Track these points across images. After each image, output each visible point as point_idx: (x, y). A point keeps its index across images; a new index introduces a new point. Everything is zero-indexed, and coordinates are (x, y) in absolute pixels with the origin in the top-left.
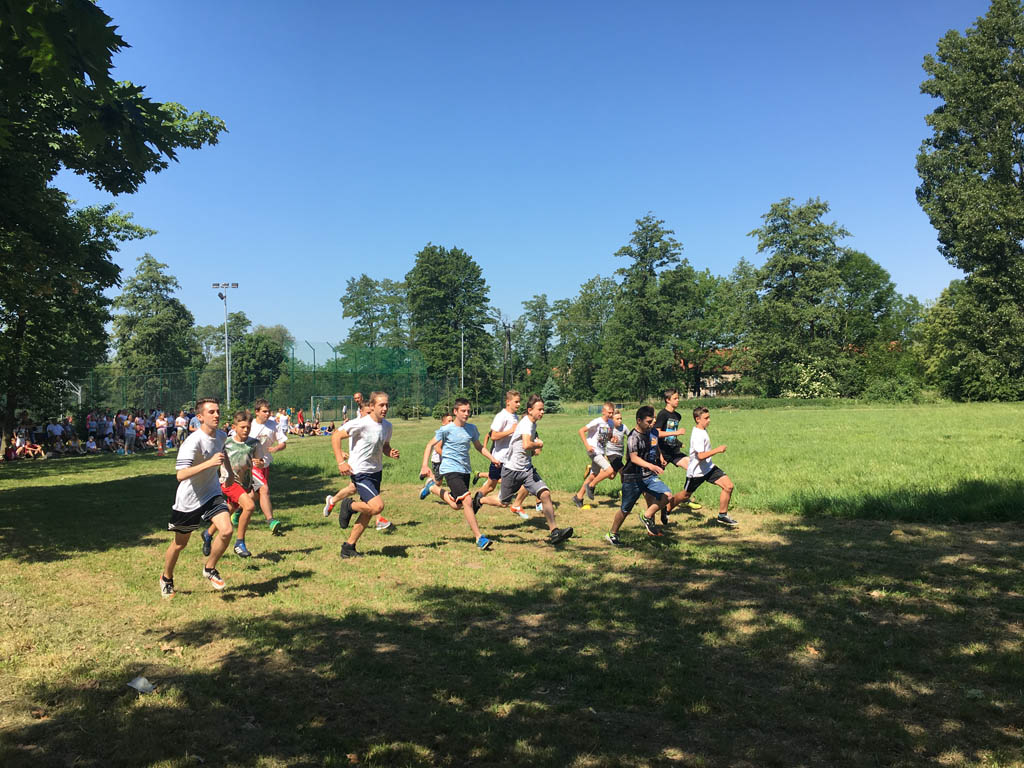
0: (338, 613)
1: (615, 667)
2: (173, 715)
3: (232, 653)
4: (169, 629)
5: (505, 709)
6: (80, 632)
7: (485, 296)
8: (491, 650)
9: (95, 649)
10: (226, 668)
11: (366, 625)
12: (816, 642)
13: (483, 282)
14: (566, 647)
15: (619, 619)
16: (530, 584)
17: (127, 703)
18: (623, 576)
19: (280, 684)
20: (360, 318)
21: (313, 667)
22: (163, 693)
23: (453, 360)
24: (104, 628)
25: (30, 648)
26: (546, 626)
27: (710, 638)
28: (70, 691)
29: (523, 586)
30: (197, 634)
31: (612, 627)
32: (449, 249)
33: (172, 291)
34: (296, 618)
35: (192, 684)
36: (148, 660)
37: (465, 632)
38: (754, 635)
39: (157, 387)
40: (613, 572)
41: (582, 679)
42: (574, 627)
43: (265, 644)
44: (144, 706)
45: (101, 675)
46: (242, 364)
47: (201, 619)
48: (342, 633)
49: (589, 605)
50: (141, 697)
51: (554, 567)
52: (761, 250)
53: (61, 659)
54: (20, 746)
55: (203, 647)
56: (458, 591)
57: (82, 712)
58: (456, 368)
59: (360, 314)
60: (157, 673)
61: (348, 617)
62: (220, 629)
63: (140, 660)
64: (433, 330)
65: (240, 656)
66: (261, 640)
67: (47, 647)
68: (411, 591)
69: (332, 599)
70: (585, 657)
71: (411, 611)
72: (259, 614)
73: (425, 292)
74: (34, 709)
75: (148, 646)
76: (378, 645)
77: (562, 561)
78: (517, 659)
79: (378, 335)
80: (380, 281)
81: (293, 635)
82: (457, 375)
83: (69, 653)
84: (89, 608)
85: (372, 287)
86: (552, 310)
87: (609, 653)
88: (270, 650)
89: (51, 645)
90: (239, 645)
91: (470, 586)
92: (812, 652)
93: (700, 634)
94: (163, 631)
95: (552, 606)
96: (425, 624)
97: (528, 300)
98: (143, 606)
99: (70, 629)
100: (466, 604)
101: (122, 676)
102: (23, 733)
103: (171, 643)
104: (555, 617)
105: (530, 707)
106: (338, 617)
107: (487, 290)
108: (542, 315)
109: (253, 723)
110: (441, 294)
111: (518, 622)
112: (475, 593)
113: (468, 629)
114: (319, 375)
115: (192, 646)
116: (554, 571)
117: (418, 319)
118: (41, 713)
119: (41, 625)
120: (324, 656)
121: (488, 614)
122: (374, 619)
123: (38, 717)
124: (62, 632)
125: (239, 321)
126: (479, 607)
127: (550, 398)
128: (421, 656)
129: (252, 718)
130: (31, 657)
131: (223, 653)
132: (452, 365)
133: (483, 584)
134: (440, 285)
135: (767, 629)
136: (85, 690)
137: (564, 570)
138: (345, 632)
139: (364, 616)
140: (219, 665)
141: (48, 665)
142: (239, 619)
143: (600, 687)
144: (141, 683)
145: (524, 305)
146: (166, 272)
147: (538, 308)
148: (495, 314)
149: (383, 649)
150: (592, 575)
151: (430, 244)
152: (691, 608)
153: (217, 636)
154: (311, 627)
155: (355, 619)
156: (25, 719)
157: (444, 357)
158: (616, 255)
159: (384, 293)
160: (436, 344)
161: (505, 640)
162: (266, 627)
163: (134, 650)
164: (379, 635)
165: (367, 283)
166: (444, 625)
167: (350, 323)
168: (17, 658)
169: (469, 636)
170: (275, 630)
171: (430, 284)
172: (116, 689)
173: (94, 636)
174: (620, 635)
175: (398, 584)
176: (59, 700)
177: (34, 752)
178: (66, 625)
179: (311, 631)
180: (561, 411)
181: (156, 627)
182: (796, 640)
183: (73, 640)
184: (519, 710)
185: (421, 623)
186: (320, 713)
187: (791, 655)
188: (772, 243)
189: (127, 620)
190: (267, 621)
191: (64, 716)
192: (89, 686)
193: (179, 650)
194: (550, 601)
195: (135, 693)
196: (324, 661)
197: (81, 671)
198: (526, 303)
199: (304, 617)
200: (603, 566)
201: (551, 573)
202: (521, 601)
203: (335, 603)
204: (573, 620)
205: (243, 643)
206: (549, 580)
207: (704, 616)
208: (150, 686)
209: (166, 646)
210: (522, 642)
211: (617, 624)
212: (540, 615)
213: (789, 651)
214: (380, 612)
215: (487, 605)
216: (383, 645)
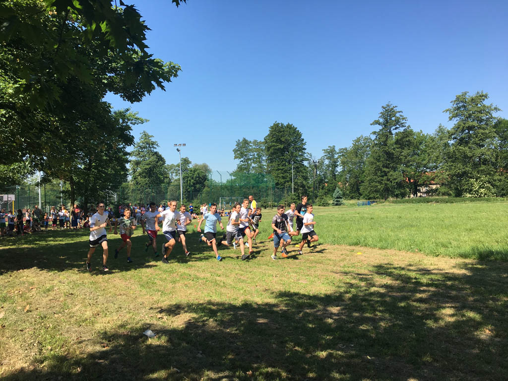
0: (238, 303)
1: (380, 336)
2: (164, 348)
3: (190, 320)
4: (161, 308)
5: (323, 354)
6: (121, 308)
7: (304, 147)
8: (314, 324)
9: (128, 316)
10: (187, 327)
11: (252, 309)
12: (489, 327)
13: (303, 140)
14: (353, 324)
15: (380, 311)
16: (332, 292)
17: (143, 342)
18: (381, 289)
19: (212, 336)
20: (242, 159)
21: (228, 328)
22: (159, 338)
23: (288, 179)
24: (131, 306)
25: (99, 315)
26: (342, 313)
27: (430, 323)
28: (117, 335)
29: (329, 293)
30: (173, 310)
31: (377, 315)
32: (285, 124)
33: (156, 148)
34: (218, 304)
35: (172, 334)
36: (152, 322)
37: (301, 315)
38: (454, 322)
39: (149, 193)
40: (375, 287)
41: (362, 341)
42: (357, 315)
43: (205, 316)
44: (151, 344)
45: (131, 328)
46: (187, 182)
47: (175, 303)
48: (240, 312)
49: (363, 303)
50: (149, 339)
51: (344, 283)
52: (451, 119)
53: (113, 320)
54: (97, 360)
55: (176, 317)
56: (296, 294)
57: (123, 346)
58: (290, 183)
59: (242, 157)
60: (156, 328)
61: (243, 305)
62: (184, 308)
63: (148, 322)
64: (278, 165)
65: (193, 322)
66: (203, 314)
67: (106, 314)
68: (272, 293)
69: (235, 296)
70: (363, 330)
71: (273, 303)
72: (201, 302)
73: (274, 146)
74: (102, 343)
75: (152, 315)
76: (258, 319)
77: (348, 281)
78: (328, 329)
79: (251, 167)
80: (252, 141)
81: (217, 313)
82: (290, 186)
83: (116, 318)
84: (124, 297)
85: (248, 144)
86: (338, 153)
87: (376, 328)
88: (207, 319)
89: (108, 314)
90: (192, 316)
91: (302, 292)
92: (487, 331)
93: (424, 321)
94: (158, 309)
95: (344, 303)
96: (281, 310)
97: (325, 149)
98: (148, 296)
99: (116, 306)
100: (300, 301)
101: (140, 329)
102: (98, 354)
103: (162, 314)
104: (347, 308)
105: (336, 354)
106: (238, 305)
107: (305, 144)
108: (333, 156)
109: (201, 354)
110: (282, 146)
111: (327, 310)
112: (304, 295)
113: (302, 313)
114: (223, 187)
115: (171, 316)
116: (344, 285)
117: (271, 159)
118: (105, 345)
119: (103, 304)
120: (233, 323)
121: (311, 306)
122: (255, 307)
123: (104, 347)
124: (113, 307)
125: (186, 161)
126: (308, 303)
127: (337, 198)
128: (279, 325)
129: (201, 352)
130: (99, 319)
131: (186, 320)
132: (288, 182)
133: (308, 291)
134: (281, 142)
135: (462, 319)
136: (124, 335)
137: (349, 285)
138: (241, 312)
139: (251, 304)
140: (184, 326)
141: (108, 323)
142: (192, 304)
143: (372, 346)
144: (149, 333)
145: (323, 152)
146: (153, 139)
147: (331, 152)
148: (309, 156)
149: (261, 321)
150: (364, 288)
151: (276, 122)
152: (419, 307)
153: (182, 311)
154: (226, 309)
155: (246, 306)
156: (98, 348)
157: (283, 178)
158: (371, 124)
159: (254, 147)
160: (279, 171)
161: (321, 320)
162: (205, 308)
163: (146, 317)
164: (258, 314)
165: (246, 142)
166: (290, 311)
167: (238, 162)
168: (93, 319)
169: (303, 316)
170: (209, 309)
171: (276, 142)
172: (137, 336)
173: (127, 310)
174: (381, 319)
175: (266, 290)
176: (113, 339)
177: (103, 364)
178: (114, 304)
179: (226, 311)
180: (344, 204)
181: (154, 306)
182: (478, 325)
183: (118, 311)
184: (330, 355)
185: (278, 309)
186: (232, 351)
187: (476, 333)
188: (457, 116)
189: (141, 303)
190: (205, 305)
191: (116, 347)
192: (126, 333)
193: (165, 317)
194: (343, 301)
195: (147, 338)
196: (233, 326)
197: (122, 326)
198: (324, 150)
199: (222, 304)
200: (370, 284)
201: (343, 287)
202: (328, 300)
203: (236, 298)
204: (356, 311)
205: (195, 315)
206: (342, 290)
207: (426, 311)
208: (153, 334)
209: (159, 316)
210: (330, 321)
211: (379, 314)
212: (338, 308)
213: (475, 331)
214: (258, 303)
215: (311, 301)
216: (260, 319)
